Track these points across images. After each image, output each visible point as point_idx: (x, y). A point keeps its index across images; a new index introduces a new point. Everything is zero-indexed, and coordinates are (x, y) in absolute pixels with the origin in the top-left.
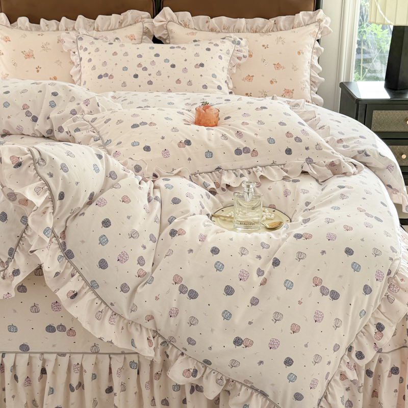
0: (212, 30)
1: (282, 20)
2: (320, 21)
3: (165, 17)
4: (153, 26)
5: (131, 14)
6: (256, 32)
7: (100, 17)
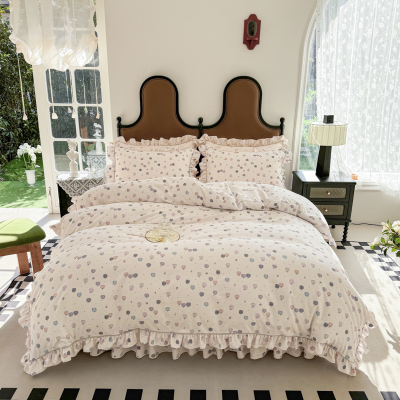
0: (228, 145)
1: (264, 141)
2: (283, 141)
3: (205, 138)
4: (198, 143)
5: (187, 137)
6: (250, 146)
7: (171, 138)
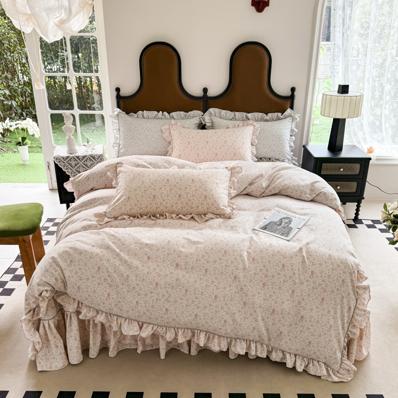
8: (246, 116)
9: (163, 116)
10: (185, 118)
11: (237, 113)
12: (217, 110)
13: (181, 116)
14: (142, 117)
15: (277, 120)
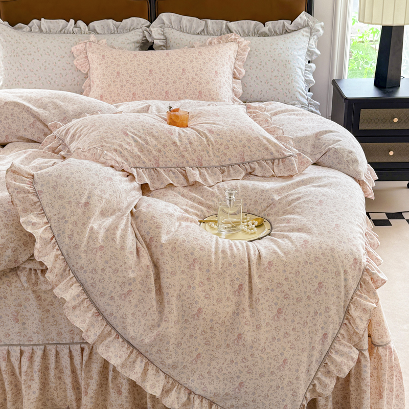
8: (227, 26)
9: (76, 30)
10: (117, 31)
11: (209, 21)
12: (173, 16)
13: (109, 28)
14: (38, 30)
15: (282, 34)
